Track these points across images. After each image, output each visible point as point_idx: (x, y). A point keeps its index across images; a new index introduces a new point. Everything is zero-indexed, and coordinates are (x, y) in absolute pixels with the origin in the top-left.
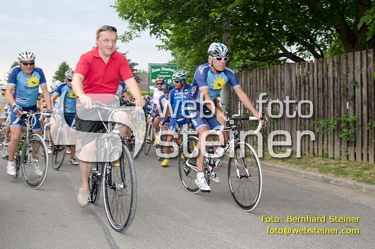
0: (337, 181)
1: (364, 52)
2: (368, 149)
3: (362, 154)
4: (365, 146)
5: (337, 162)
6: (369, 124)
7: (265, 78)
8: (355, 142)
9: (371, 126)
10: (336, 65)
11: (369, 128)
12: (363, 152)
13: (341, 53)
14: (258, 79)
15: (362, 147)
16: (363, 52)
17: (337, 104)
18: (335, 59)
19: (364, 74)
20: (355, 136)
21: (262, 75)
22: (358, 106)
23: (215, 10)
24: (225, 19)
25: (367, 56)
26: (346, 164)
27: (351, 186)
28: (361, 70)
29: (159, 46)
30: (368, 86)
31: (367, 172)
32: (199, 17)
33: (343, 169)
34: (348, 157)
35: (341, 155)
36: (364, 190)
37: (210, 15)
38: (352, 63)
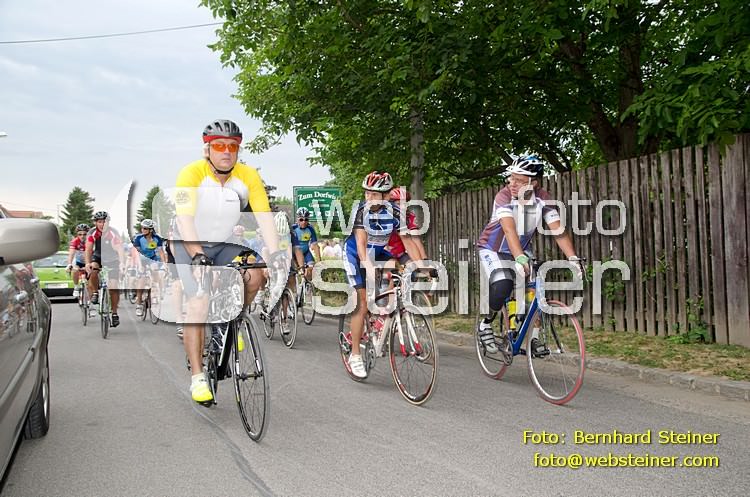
0: (598, 364)
1: (634, 161)
2: (644, 312)
3: (636, 321)
4: (640, 308)
5: (597, 334)
6: (646, 273)
7: (480, 205)
8: (625, 301)
9: (649, 276)
10: (591, 182)
11: (645, 279)
12: (638, 318)
13: (598, 163)
14: (469, 207)
15: (636, 310)
16: (632, 160)
17: (595, 243)
18: (590, 173)
19: (635, 195)
20: (624, 292)
21: (475, 200)
22: (628, 246)
23: (398, 99)
24: (414, 113)
25: (639, 167)
26: (612, 336)
27: (621, 370)
28: (630, 190)
29: (312, 159)
30: (641, 213)
31: (643, 348)
32: (374, 111)
33: (607, 345)
34: (614, 326)
35: (603, 323)
36: (640, 376)
37: (391, 107)
38: (616, 177)
